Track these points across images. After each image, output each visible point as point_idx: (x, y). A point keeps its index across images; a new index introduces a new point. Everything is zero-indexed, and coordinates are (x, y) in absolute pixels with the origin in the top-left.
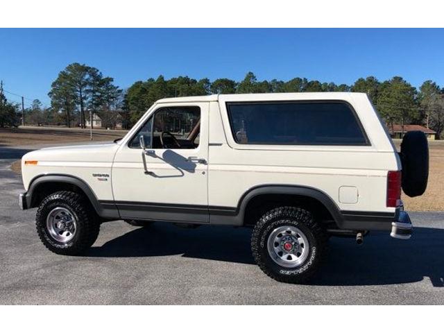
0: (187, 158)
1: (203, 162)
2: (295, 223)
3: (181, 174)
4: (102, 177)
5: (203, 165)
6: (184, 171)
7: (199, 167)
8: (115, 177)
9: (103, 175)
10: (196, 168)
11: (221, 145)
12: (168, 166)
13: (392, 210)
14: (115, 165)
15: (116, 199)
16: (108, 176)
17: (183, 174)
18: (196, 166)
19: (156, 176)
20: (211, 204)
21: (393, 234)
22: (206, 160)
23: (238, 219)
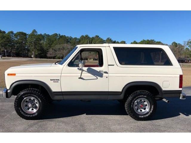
0: (99, 71)
1: (106, 73)
2: (145, 96)
3: (96, 78)
4: (56, 81)
5: (106, 74)
6: (97, 77)
7: (104, 75)
8: (63, 80)
9: (56, 80)
10: (103, 75)
11: (114, 65)
12: (90, 75)
13: (181, 89)
14: (62, 75)
15: (62, 91)
16: (59, 80)
17: (97, 78)
18: (103, 74)
19: (84, 79)
20: (110, 90)
21: (180, 98)
22: (108, 72)
23: (122, 96)
